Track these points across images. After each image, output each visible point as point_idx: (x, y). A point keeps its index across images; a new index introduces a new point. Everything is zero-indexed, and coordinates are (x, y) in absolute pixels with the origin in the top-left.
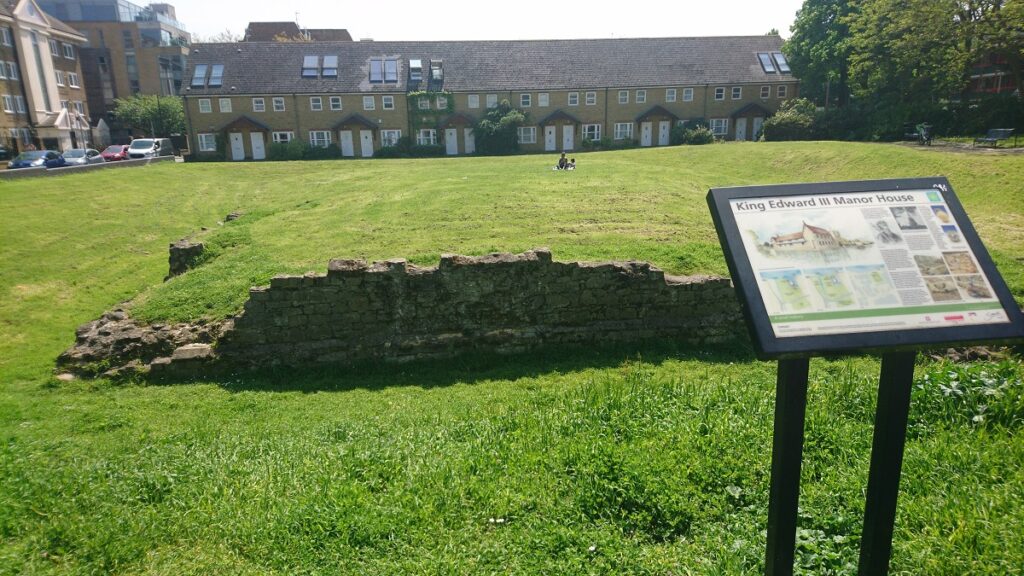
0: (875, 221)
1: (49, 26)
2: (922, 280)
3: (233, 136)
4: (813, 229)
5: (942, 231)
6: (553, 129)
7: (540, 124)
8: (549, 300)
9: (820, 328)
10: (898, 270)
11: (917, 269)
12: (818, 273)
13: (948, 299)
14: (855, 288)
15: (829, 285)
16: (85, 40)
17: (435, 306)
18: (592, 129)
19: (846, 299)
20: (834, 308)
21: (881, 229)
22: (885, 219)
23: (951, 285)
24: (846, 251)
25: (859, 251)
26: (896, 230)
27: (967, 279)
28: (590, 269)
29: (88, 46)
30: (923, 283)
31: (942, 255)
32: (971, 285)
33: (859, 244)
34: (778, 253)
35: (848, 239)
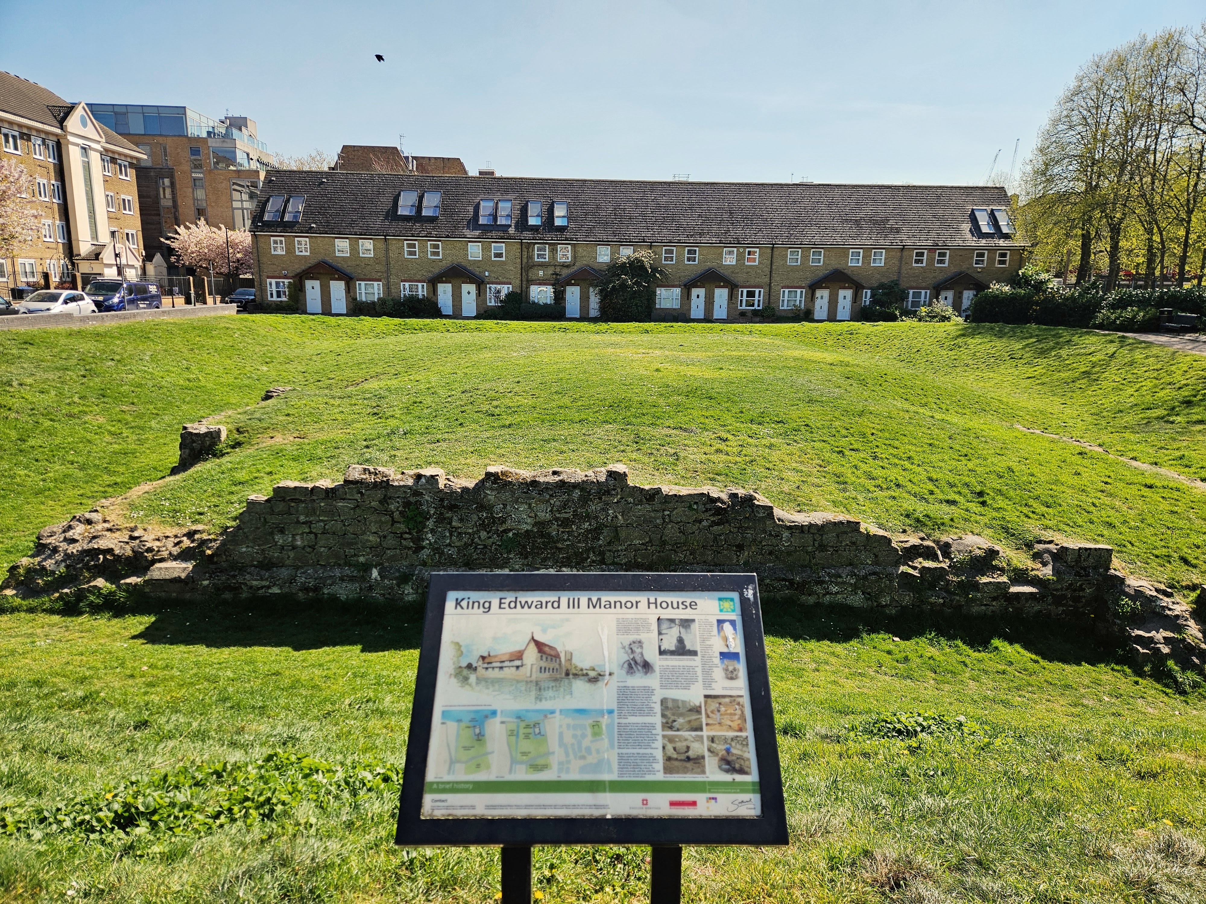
0: (628, 639)
1: (104, 140)
2: (660, 738)
3: (309, 284)
4: (540, 646)
5: (717, 660)
6: (702, 292)
7: (685, 285)
8: (623, 535)
9: (488, 807)
10: (632, 719)
11: (657, 720)
12: (519, 717)
13: (685, 771)
14: (561, 744)
15: (527, 736)
16: (145, 157)
17: (474, 533)
18: (751, 294)
19: (541, 761)
20: (522, 775)
21: (633, 652)
22: (643, 637)
23: (698, 748)
24: (570, 684)
25: (588, 685)
26: (651, 654)
27: (725, 740)
28: (677, 498)
29: (149, 164)
30: (659, 744)
31: (702, 699)
32: (728, 751)
33: (592, 674)
34: (479, 680)
35: (581, 665)
